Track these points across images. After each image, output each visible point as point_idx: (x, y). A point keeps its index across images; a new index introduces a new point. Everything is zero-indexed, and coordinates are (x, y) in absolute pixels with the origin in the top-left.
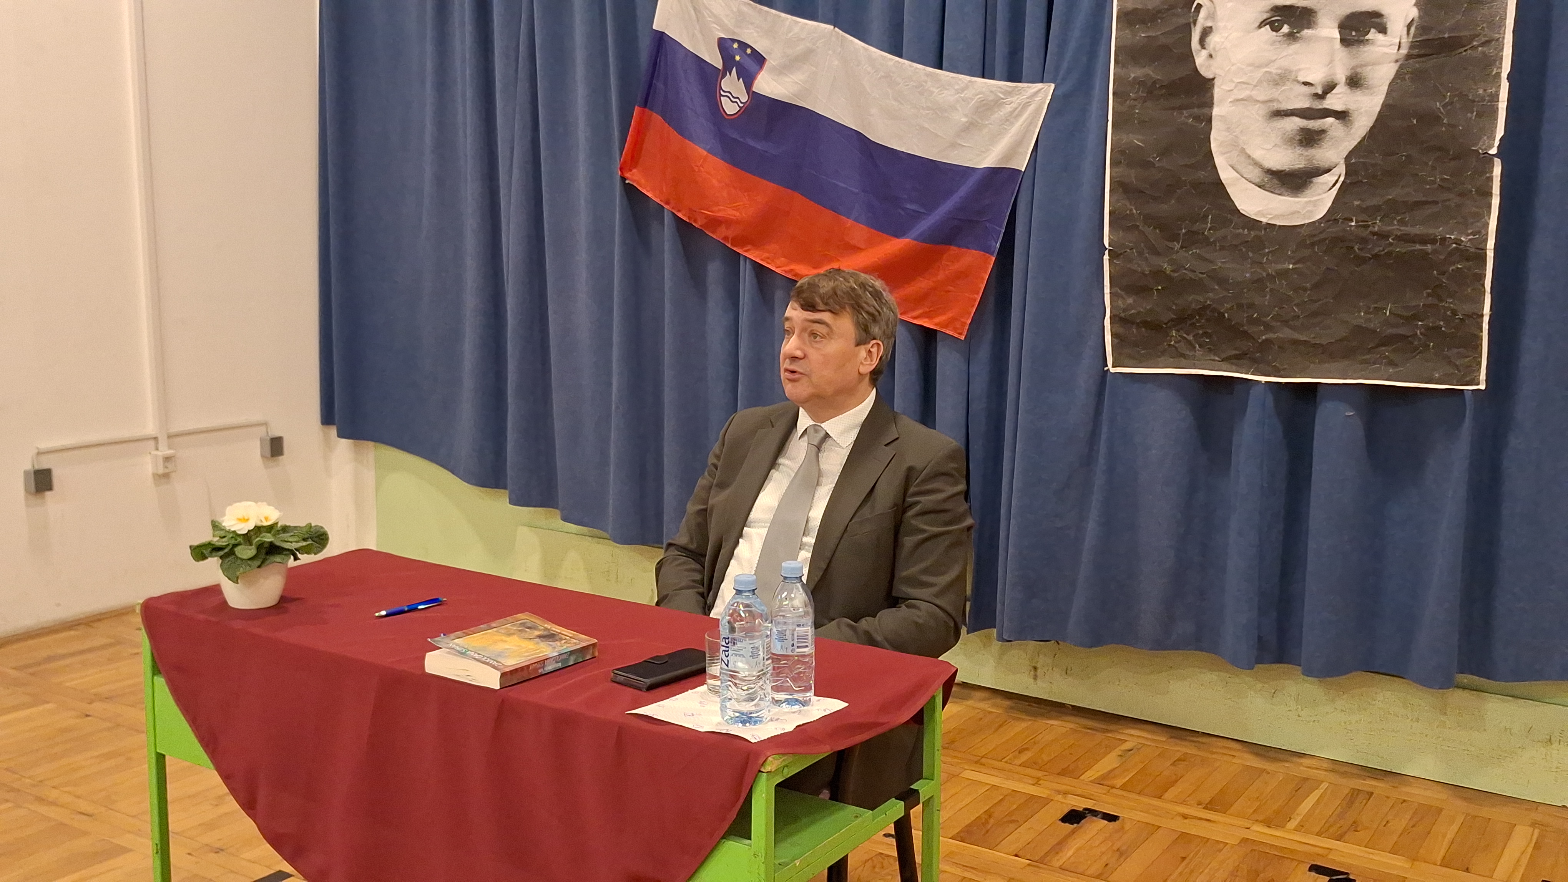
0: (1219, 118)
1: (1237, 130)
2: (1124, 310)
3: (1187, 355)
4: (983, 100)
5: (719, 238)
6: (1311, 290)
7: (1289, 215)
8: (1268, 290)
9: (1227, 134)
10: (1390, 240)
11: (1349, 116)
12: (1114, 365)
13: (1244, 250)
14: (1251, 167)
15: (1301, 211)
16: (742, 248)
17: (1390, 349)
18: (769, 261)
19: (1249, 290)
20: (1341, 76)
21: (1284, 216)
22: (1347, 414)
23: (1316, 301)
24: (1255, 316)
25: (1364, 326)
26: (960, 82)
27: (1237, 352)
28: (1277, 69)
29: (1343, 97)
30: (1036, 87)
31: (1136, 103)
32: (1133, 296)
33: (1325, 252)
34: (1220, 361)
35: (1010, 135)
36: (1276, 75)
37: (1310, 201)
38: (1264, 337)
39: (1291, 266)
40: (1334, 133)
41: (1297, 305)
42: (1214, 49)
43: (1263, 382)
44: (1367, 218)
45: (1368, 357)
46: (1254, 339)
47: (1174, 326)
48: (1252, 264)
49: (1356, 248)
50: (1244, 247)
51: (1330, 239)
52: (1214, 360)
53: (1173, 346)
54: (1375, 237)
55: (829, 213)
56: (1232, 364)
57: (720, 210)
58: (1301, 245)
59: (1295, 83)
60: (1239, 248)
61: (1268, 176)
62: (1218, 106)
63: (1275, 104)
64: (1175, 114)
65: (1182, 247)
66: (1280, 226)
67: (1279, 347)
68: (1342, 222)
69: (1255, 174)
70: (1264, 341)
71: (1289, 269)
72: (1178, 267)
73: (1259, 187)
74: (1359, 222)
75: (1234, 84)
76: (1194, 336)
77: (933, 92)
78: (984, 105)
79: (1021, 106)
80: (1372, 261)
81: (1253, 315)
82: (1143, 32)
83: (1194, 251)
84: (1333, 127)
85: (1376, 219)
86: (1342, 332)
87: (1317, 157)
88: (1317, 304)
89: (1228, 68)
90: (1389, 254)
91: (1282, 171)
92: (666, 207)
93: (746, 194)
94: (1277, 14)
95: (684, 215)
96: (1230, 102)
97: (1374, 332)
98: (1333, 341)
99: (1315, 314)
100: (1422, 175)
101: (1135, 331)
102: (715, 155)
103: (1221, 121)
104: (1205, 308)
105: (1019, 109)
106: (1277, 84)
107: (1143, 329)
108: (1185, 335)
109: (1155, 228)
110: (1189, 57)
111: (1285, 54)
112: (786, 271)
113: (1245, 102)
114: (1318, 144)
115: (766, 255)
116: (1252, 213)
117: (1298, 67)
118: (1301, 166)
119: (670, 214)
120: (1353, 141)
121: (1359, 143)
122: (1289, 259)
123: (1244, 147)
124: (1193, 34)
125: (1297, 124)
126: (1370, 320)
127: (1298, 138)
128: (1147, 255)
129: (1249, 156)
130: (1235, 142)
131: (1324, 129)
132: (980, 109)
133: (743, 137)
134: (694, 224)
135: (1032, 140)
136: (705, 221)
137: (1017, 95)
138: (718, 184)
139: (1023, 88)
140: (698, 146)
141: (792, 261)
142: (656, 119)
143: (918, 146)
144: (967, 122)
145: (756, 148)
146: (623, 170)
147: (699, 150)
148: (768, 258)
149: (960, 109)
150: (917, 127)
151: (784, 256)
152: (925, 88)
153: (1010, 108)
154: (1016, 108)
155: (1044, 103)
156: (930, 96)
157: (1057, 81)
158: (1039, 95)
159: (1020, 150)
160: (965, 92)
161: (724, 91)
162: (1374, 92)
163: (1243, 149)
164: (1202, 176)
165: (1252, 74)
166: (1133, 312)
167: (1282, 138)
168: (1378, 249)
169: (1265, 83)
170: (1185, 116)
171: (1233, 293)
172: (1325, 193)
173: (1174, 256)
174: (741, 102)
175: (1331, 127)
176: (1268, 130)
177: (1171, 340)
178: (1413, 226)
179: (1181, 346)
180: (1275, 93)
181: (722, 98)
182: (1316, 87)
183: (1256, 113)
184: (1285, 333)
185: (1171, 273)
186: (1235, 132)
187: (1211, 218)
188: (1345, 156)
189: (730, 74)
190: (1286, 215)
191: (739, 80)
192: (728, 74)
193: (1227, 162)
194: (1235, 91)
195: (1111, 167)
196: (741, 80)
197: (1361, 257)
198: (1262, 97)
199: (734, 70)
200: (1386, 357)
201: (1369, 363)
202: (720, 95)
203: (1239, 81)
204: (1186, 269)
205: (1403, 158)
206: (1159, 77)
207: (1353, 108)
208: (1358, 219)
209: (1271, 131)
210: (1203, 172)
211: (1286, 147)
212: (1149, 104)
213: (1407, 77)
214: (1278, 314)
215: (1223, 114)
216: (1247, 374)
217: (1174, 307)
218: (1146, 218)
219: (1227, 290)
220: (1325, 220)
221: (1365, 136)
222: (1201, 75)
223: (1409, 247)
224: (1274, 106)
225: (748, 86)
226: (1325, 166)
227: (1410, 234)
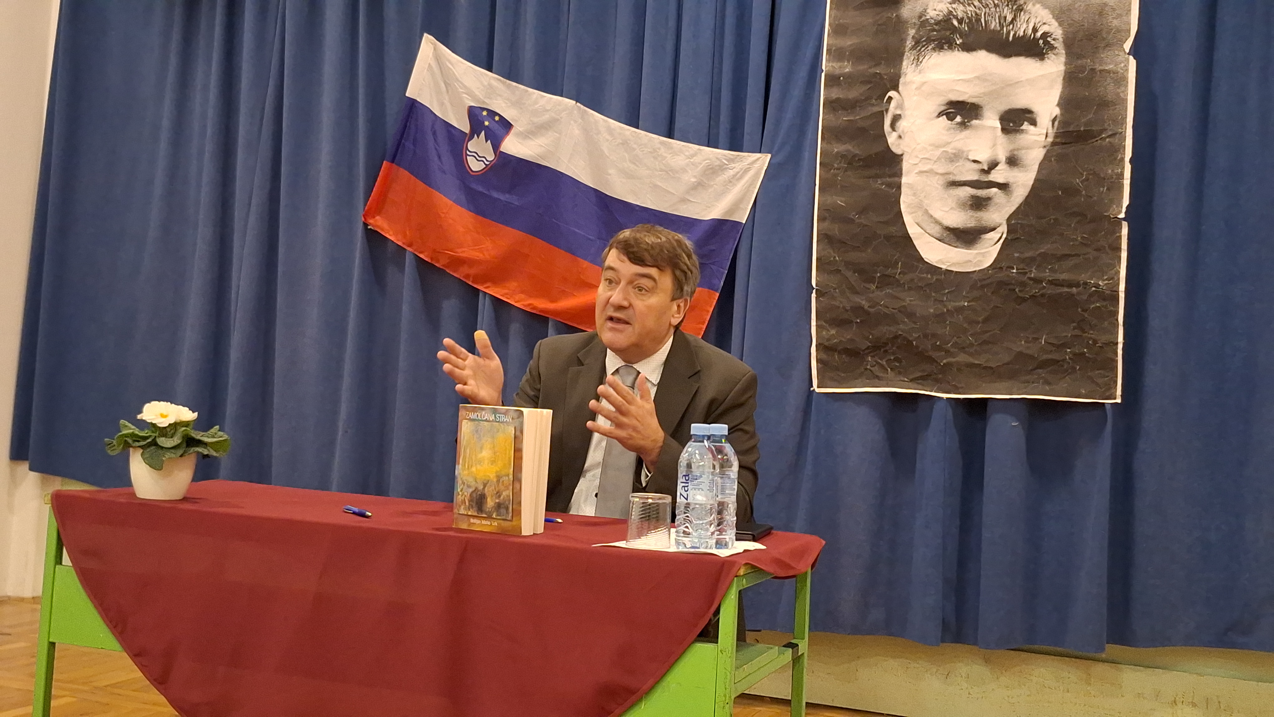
0: (907, 185)
1: (922, 195)
2: (828, 340)
3: (880, 376)
4: (709, 165)
5: (460, 276)
6: (982, 323)
7: (964, 263)
8: (948, 322)
9: (913, 198)
10: (1044, 284)
11: (1009, 187)
12: (821, 386)
13: (928, 291)
14: (932, 225)
15: (971, 260)
16: (482, 285)
17: (1045, 371)
18: (509, 297)
19: (933, 322)
20: (1002, 157)
21: (959, 263)
22: (1013, 424)
23: (987, 332)
24: (938, 343)
25: (1024, 352)
26: (690, 150)
27: (923, 374)
28: (952, 149)
29: (1003, 173)
30: (755, 156)
31: (839, 172)
32: (836, 328)
34: (908, 382)
35: (733, 193)
36: (952, 154)
37: (979, 253)
38: (945, 361)
39: (966, 304)
40: (998, 201)
41: (971, 335)
42: (903, 131)
43: (945, 399)
44: (1025, 267)
45: (1027, 378)
46: (937, 362)
47: (870, 353)
48: (936, 300)
49: (1017, 290)
50: (928, 288)
51: (996, 282)
52: (906, 381)
53: (870, 370)
54: (1031, 282)
55: (566, 254)
56: (921, 384)
57: (464, 252)
58: (973, 287)
59: (967, 161)
60: (924, 289)
61: (946, 232)
62: (906, 176)
63: (951, 176)
64: (871, 181)
65: (877, 288)
66: (956, 272)
67: (957, 369)
68: (1006, 270)
69: (936, 231)
70: (944, 364)
71: (965, 306)
72: (874, 304)
73: (940, 240)
74: (1018, 270)
75: (918, 160)
76: (886, 361)
77: (666, 157)
78: (711, 169)
80: (1029, 300)
81: (936, 343)
82: (844, 117)
83: (887, 291)
84: (997, 196)
85: (1032, 267)
86: (1007, 358)
87: (984, 218)
88: (988, 334)
89: (915, 146)
90: (1042, 295)
91: (957, 228)
92: (408, 249)
93: (488, 238)
94: (952, 107)
95: (426, 256)
96: (916, 173)
97: (1031, 357)
98: (1000, 364)
99: (985, 342)
100: (1066, 234)
101: (836, 356)
102: (460, 204)
103: (909, 187)
104: (897, 337)
105: (742, 171)
106: (953, 161)
107: (844, 356)
108: (879, 361)
109: (854, 272)
110: (883, 137)
111: (958, 138)
112: (525, 306)
113: (928, 174)
114: (985, 208)
115: (506, 291)
116: (934, 261)
117: (968, 149)
118: (972, 225)
119: (412, 256)
120: (1013, 207)
121: (1018, 209)
122: (965, 298)
123: (928, 209)
124: (885, 119)
125: (969, 192)
126: (1028, 348)
127: (970, 203)
128: (848, 294)
129: (932, 216)
130: (920, 205)
131: (990, 196)
132: (707, 173)
133: (489, 190)
134: (436, 265)
135: (751, 198)
136: (448, 261)
137: (739, 162)
138: (461, 229)
139: (744, 156)
140: (445, 196)
141: (531, 297)
142: (404, 174)
143: (651, 200)
144: (695, 182)
145: (500, 200)
146: (366, 217)
147: (445, 199)
148: (507, 294)
149: (690, 171)
150: (651, 185)
151: (522, 292)
152: (659, 154)
153: (734, 172)
154: (738, 172)
155: (762, 169)
156: (663, 160)
157: (774, 153)
158: (758, 162)
159: (741, 206)
160: (694, 158)
161: (470, 152)
162: (1028, 170)
163: (927, 210)
164: (894, 231)
165: (933, 152)
166: (835, 341)
167: (957, 203)
168: (1034, 291)
169: (943, 160)
170: (879, 184)
171: (919, 325)
172: (991, 246)
173: (871, 295)
174: (487, 161)
175: (995, 195)
176: (946, 196)
177: (867, 365)
178: (1060, 273)
179: (876, 369)
180: (951, 168)
181: (468, 157)
182: (983, 165)
183: (937, 183)
184: (962, 358)
185: (869, 309)
186: (920, 196)
187: (901, 264)
188: (1006, 218)
189: (478, 137)
190: (961, 264)
191: (486, 141)
192: (476, 136)
193: (914, 220)
194: (920, 164)
195: (818, 223)
196: (489, 142)
197: (1021, 297)
198: (941, 171)
199: (483, 133)
200: (1043, 378)
201: (1029, 382)
202: (467, 155)
203: (922, 157)
204: (881, 305)
205: (1052, 220)
206: (858, 152)
207: (1011, 181)
208: (1018, 266)
209: (949, 197)
210: (895, 228)
211: (960, 210)
212: (849, 173)
213: (1053, 159)
214: (956, 342)
215: (910, 182)
216: (931, 391)
217: (871, 337)
218: (848, 264)
219: (915, 323)
220: (992, 267)
221: (1022, 203)
222: (892, 151)
223: (1058, 289)
224: (950, 178)
225: (496, 147)
226: (992, 226)
227: (1059, 280)
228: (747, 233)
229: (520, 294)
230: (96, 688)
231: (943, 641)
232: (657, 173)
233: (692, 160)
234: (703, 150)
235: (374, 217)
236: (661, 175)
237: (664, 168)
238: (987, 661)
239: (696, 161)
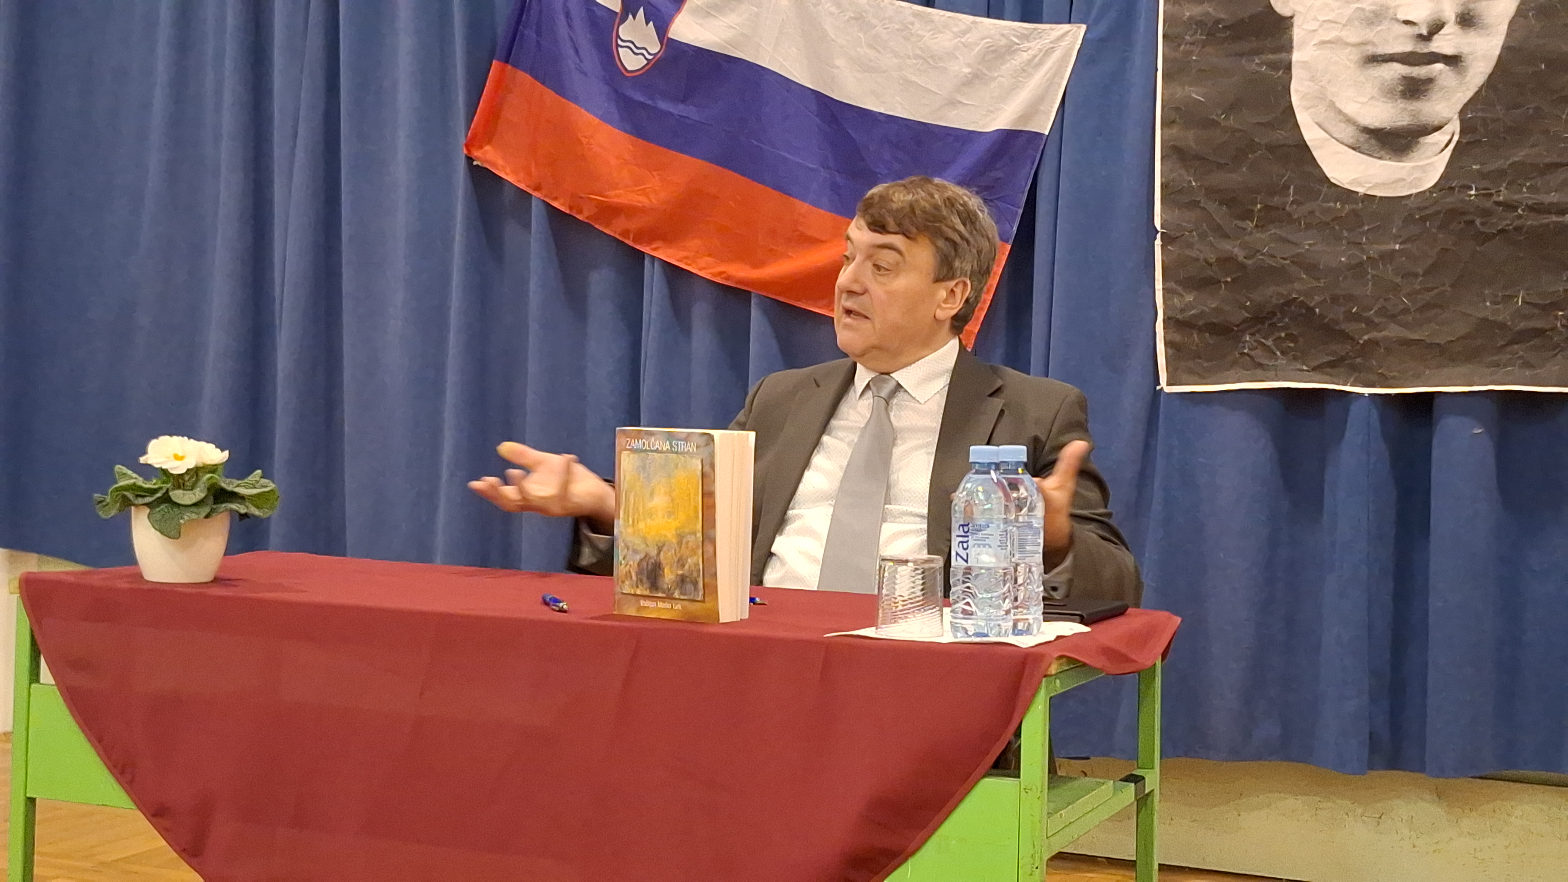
0: (1301, 64)
1: (1324, 79)
2: (1182, 311)
3: (1266, 365)
4: (989, 47)
5: (615, 232)
6: (1423, 276)
7: (1392, 183)
8: (1369, 276)
9: (1312, 84)
10: (1520, 211)
11: (1461, 61)
12: (1173, 382)
13: (1337, 228)
14: (1343, 125)
15: (1405, 178)
16: (649, 245)
17: (1525, 346)
18: (689, 262)
19: (1345, 278)
20: (1450, 14)
21: (1387, 184)
22: (1475, 431)
23: (1433, 289)
24: (1354, 310)
25: (1490, 318)
26: (960, 24)
27: (1332, 358)
28: (1371, 4)
29: (1453, 39)
30: (1061, 29)
31: (1193, 48)
32: (1194, 293)
33: (1439, 228)
34: (1308, 371)
35: (1028, 89)
36: (1371, 12)
37: (1418, 166)
38: (1366, 337)
40: (1444, 83)
41: (1407, 296)
43: (1367, 395)
44: (1489, 186)
45: (1496, 358)
46: (1352, 339)
47: (1248, 328)
48: (1347, 245)
49: (1478, 222)
50: (1338, 224)
51: (1444, 211)
52: (1303, 370)
53: (1248, 355)
54: (1501, 208)
55: (775, 193)
56: (1327, 374)
57: (619, 196)
58: (1409, 219)
59: (1394, 22)
61: (1364, 135)
62: (1298, 50)
63: (1369, 47)
64: (1243, 61)
65: (1257, 226)
66: (1381, 198)
67: (1385, 349)
68: (1459, 191)
69: (1348, 133)
70: (1366, 342)
71: (1395, 250)
72: (1253, 253)
73: (1354, 149)
74: (1479, 190)
75: (1318, 23)
76: (1273, 341)
77: (924, 37)
78: (993, 52)
79: (1043, 52)
80: (1498, 237)
81: (1352, 309)
83: (1273, 231)
84: (1443, 75)
85: (1501, 186)
86: (1463, 330)
87: (1424, 112)
88: (1433, 293)
89: (1311, 3)
90: (1518, 229)
91: (1382, 129)
92: (535, 194)
93: (655, 173)
95: (563, 205)
96: (1315, 45)
97: (1502, 326)
98: (1452, 339)
99: (1428, 306)
100: (1554, 131)
101: (1195, 336)
102: (610, 122)
103: (1303, 68)
104: (1289, 303)
105: (1041, 54)
106: (1372, 23)
107: (1207, 335)
108: (1263, 340)
109: (1221, 204)
112: (713, 275)
113: (1334, 46)
114: (1424, 96)
115: (685, 254)
116: (1344, 182)
117: (1396, 3)
118: (1405, 123)
119: (540, 204)
120: (1469, 92)
121: (1477, 93)
122: (1395, 238)
123: (1334, 100)
125: (1399, 72)
126: (1497, 312)
127: (1401, 88)
128: (1212, 238)
129: (1340, 112)
130: (1322, 94)
131: (1432, 77)
132: (986, 58)
133: (653, 99)
134: (577, 217)
135: (1056, 95)
136: (596, 210)
137: (1035, 39)
138: (613, 162)
139: (1045, 30)
140: (587, 110)
141: (722, 261)
142: (523, 77)
143: (901, 104)
144: (970, 73)
145: (671, 114)
146: (470, 148)
147: (590, 117)
148: (687, 258)
149: (961, 57)
150: (901, 82)
151: (710, 255)
152: (913, 32)
153: (1029, 55)
154: (1035, 56)
155: (1072, 49)
156: (920, 41)
157: (1090, 22)
158: (1067, 38)
159: (1042, 108)
160: (968, 35)
161: (622, 40)
162: (1492, 33)
163: (1334, 103)
164: (1280, 137)
165: (1340, 11)
166: (1192, 312)
167: (1380, 89)
168: (1505, 223)
169: (1356, 23)
170: (1256, 63)
171: (1324, 283)
172: (1436, 155)
173: (1247, 238)
174: (649, 54)
175: (1440, 74)
176: (1362, 79)
177: (1244, 347)
178: (1545, 193)
179: (1258, 353)
180: (1369, 34)
181: (620, 50)
182: (1419, 28)
183: (1348, 58)
184: (1393, 331)
185: (1244, 260)
186: (1321, 81)
187: (1294, 189)
188: (1458, 110)
189: (634, 17)
190: (1389, 184)
191: (647, 23)
192: (630, 17)
193: (1313, 119)
194: (1320, 31)
195: (1162, 129)
196: (651, 23)
197: (1484, 233)
198: (1353, 39)
199: (641, 10)
200: (1520, 358)
201: (1498, 365)
202: (618, 45)
203: (1327, 18)
204: (1263, 254)
205: (1531, 111)
206: (1223, 16)
207: (1465, 52)
208: (1478, 187)
209: (1367, 80)
210: (1282, 132)
211: (1384, 99)
212: (1209, 49)
213: (1530, 14)
214: (1384, 307)
215: (1305, 59)
216: (1345, 385)
217: (1248, 303)
218: (1211, 192)
219: (1318, 279)
220: (1438, 187)
221: (1483, 85)
222: (1276, 12)
223: (1544, 218)
224: (1368, 50)
225: (662, 31)
226: (1436, 123)
227: (1542, 204)
228: (1051, 151)
229: (707, 258)
230: (102, 864)
231: (1371, 767)
232: (908, 61)
233: (963, 40)
234: (981, 23)
235: (481, 147)
236: (916, 64)
237: (920, 53)
238: (1440, 795)
239: (969, 40)
